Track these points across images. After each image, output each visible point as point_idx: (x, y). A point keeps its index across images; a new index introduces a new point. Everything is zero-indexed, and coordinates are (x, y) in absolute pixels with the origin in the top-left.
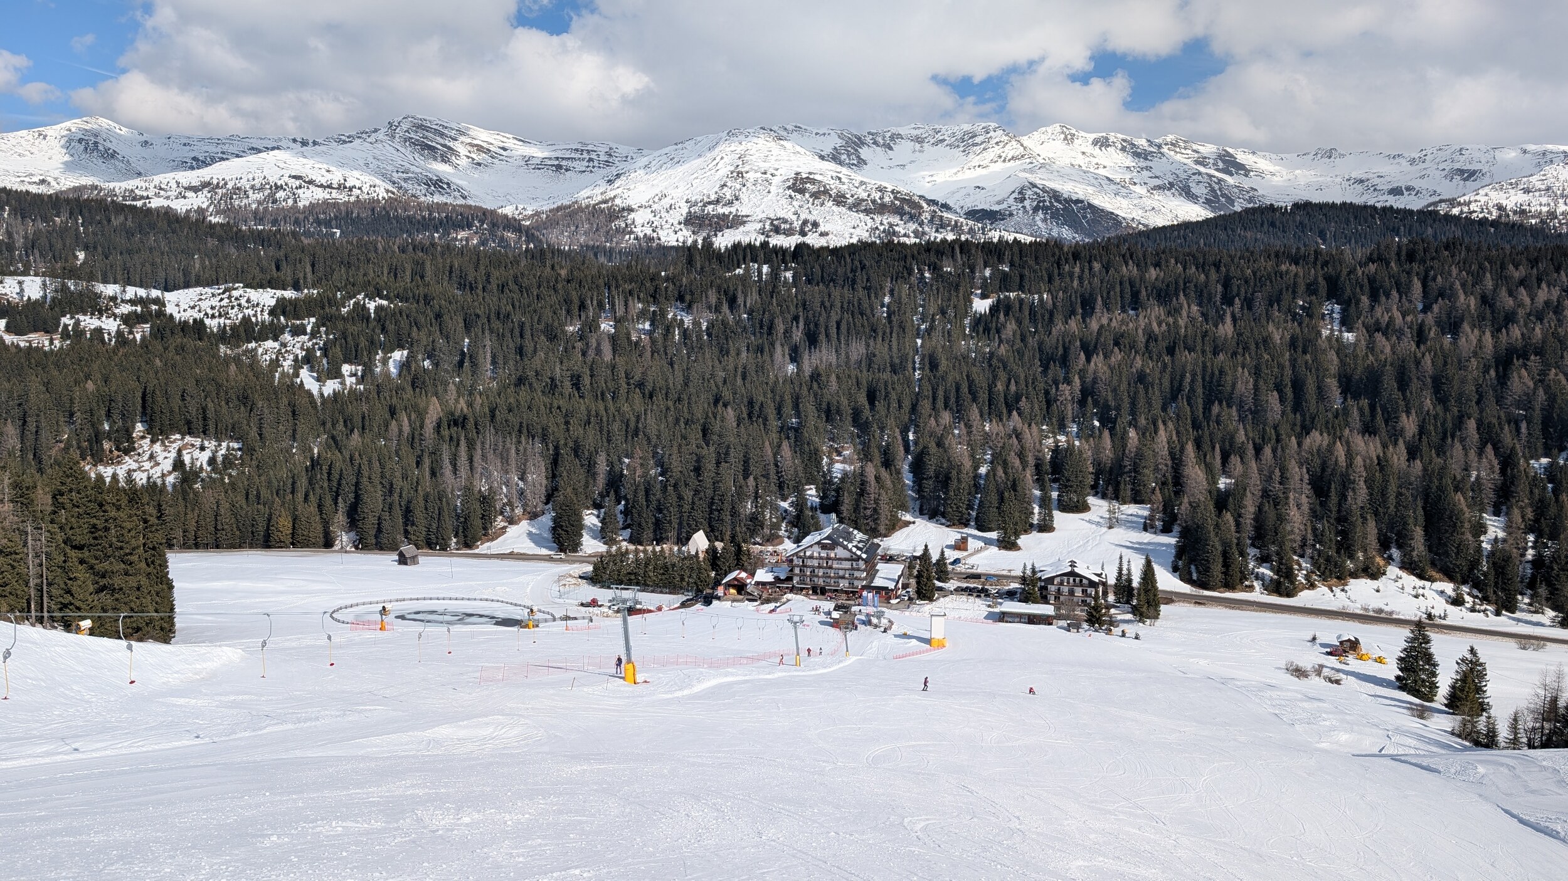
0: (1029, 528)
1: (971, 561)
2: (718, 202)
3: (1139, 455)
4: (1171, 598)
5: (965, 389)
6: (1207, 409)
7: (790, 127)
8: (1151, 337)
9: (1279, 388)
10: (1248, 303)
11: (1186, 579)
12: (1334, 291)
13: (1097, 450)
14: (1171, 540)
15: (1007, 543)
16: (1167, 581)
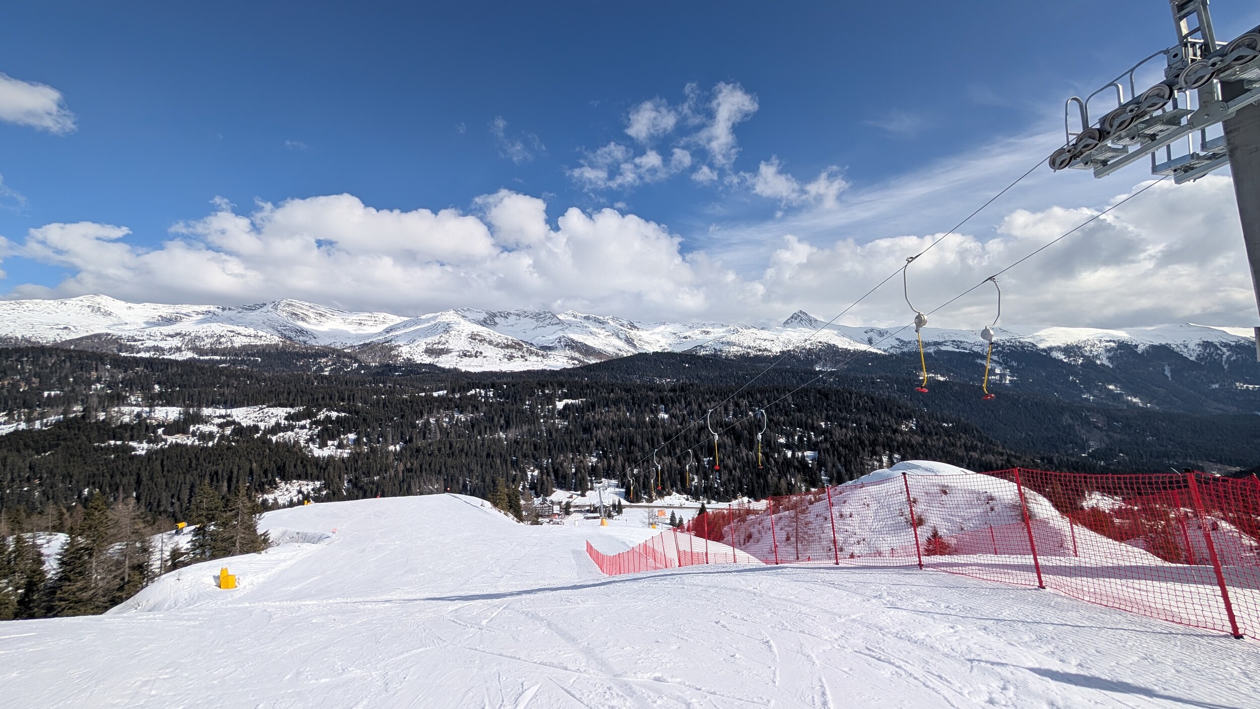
0: (588, 490)
1: (575, 501)
2: (439, 343)
3: (614, 467)
4: (625, 506)
5: (564, 444)
6: (630, 447)
7: (465, 309)
8: (614, 422)
9: (648, 441)
10: (639, 406)
11: (628, 501)
12: (662, 402)
13: (603, 465)
14: (624, 490)
15: (583, 495)
16: (624, 502)
